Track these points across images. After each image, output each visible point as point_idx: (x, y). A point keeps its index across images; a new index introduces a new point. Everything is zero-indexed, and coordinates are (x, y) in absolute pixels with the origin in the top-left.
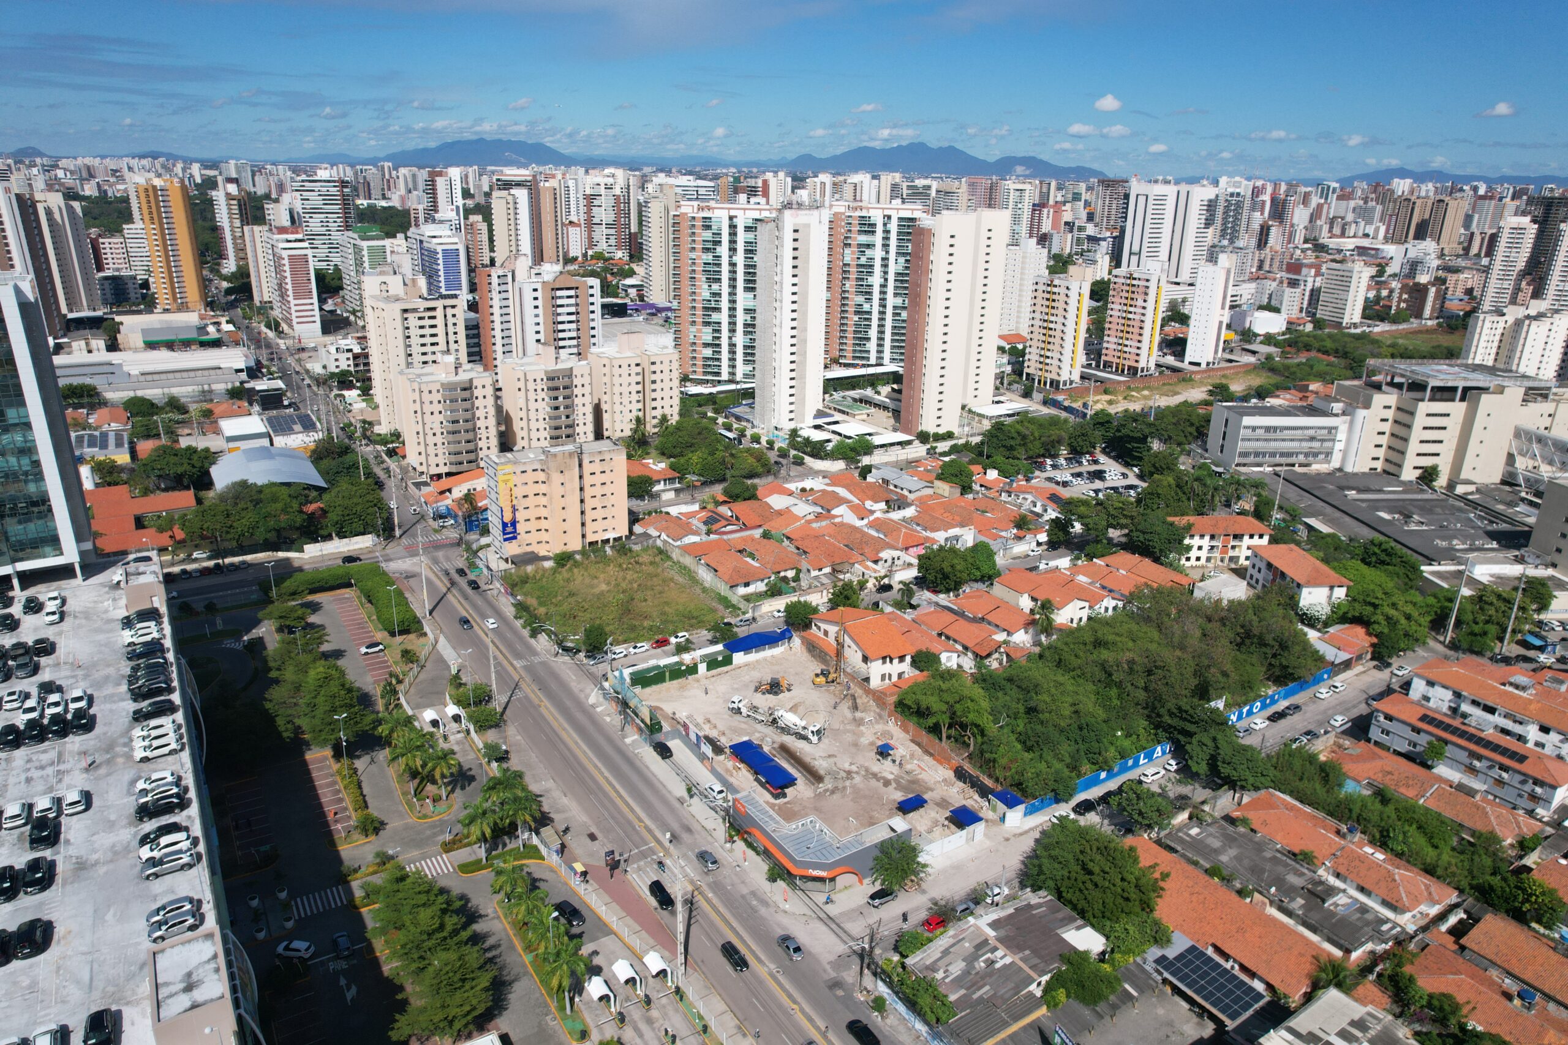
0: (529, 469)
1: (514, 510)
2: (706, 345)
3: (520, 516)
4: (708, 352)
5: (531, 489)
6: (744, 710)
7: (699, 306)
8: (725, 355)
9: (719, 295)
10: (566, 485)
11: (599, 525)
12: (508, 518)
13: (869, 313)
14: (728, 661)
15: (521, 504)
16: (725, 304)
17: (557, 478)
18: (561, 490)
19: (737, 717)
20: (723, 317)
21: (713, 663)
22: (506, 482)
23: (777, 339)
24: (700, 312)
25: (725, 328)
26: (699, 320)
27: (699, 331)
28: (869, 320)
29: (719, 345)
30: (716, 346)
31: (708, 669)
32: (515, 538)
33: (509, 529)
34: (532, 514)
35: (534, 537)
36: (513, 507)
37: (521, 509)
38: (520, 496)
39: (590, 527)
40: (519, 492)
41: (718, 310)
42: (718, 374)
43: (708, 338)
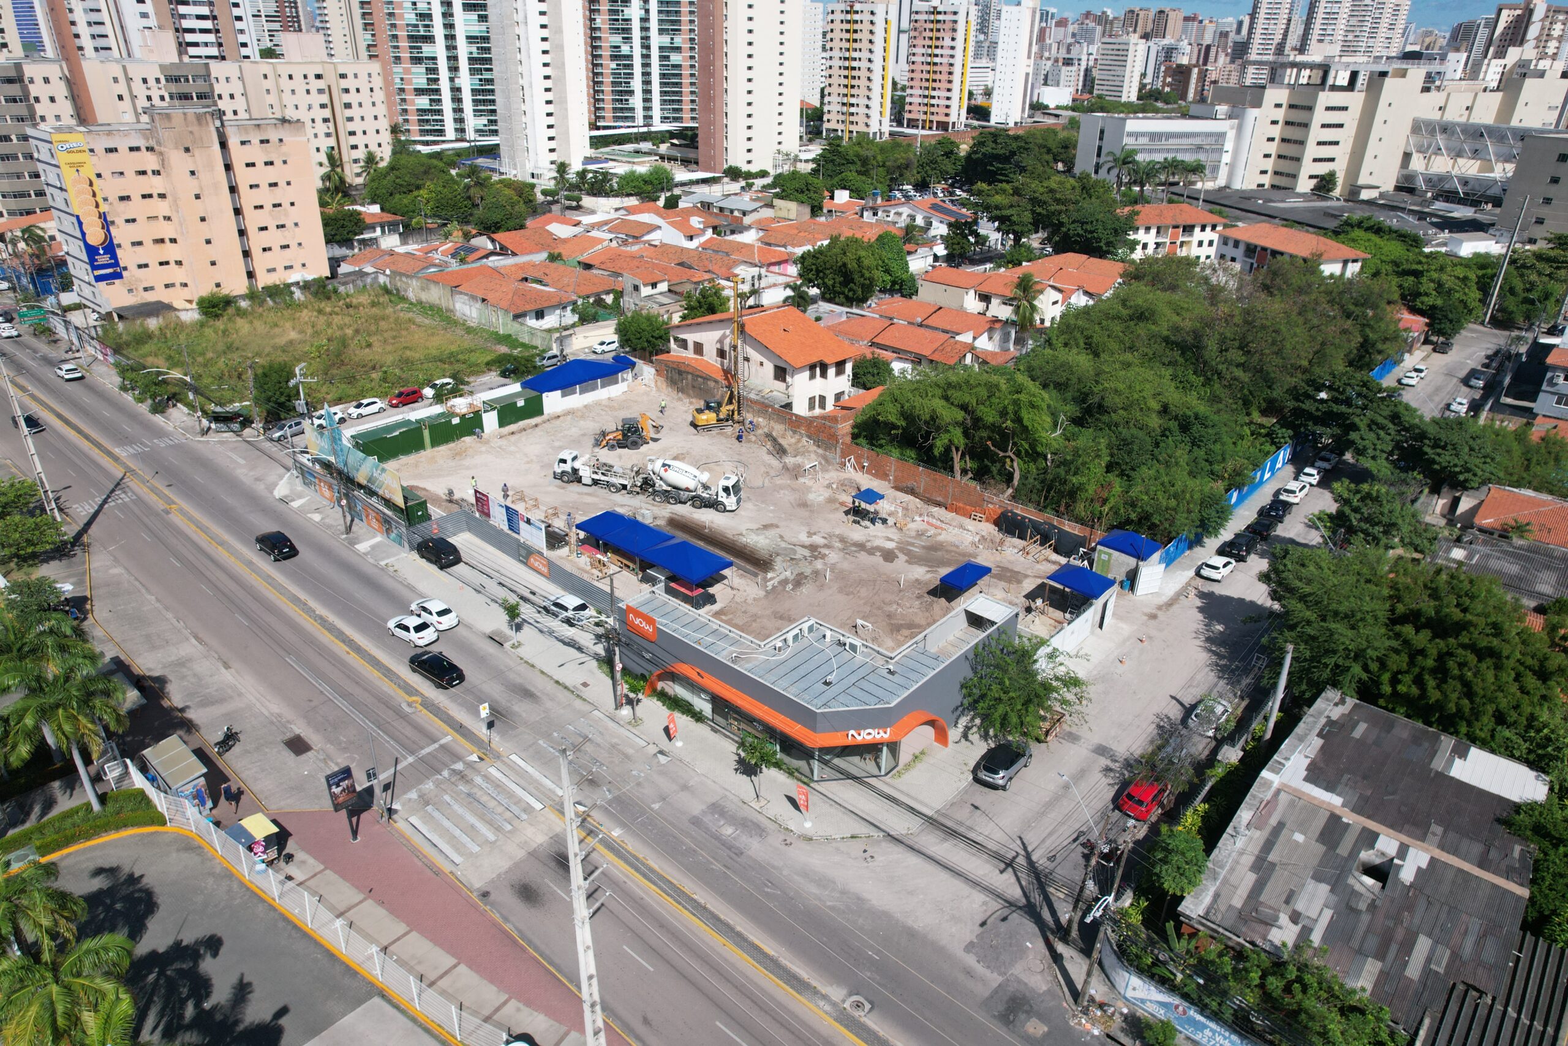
0: (123, 145)
1: (106, 223)
2: (420, 92)
3: (121, 234)
4: (423, 102)
5: (135, 186)
6: (586, 474)
7: (402, 33)
8: (447, 106)
9: (429, 16)
10: (201, 174)
11: (277, 258)
12: (95, 237)
13: (630, 57)
14: (534, 409)
15: (118, 213)
16: (439, 31)
17: (179, 162)
18: (192, 186)
19: (575, 487)
20: (439, 49)
21: (508, 413)
22: (77, 167)
23: (522, 44)
24: (404, 44)
25: (443, 65)
26: (405, 55)
27: (407, 71)
28: (630, 66)
29: (437, 91)
30: (431, 91)
31: (502, 424)
32: (119, 276)
33: (103, 259)
34: (144, 231)
35: (155, 276)
36: (103, 216)
37: (120, 221)
38: (113, 197)
39: (260, 262)
40: (110, 188)
41: (429, 39)
42: (441, 132)
43: (421, 82)
